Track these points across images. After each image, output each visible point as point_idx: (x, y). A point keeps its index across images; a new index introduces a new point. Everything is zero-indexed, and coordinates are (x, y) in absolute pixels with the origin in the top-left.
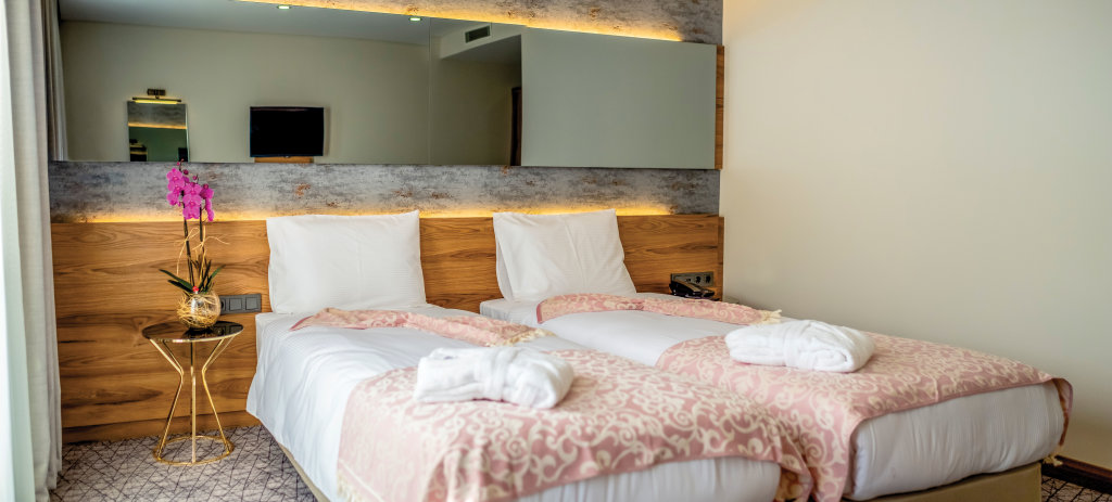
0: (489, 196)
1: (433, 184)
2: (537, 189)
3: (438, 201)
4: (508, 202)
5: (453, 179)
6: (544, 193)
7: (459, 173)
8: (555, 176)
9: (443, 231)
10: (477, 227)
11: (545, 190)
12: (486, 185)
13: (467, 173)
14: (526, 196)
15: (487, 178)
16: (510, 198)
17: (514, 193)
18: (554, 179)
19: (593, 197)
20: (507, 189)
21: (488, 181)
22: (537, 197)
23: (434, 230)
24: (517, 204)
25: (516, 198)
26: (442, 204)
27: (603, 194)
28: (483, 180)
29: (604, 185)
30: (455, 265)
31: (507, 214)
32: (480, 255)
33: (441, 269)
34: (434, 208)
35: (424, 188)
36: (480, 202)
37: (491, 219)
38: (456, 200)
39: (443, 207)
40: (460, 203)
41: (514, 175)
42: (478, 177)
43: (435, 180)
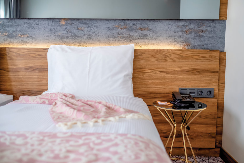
0: (53, 36)
1: (18, 29)
2: (85, 32)
3: (21, 39)
4: (65, 40)
5: (30, 27)
6: (90, 35)
7: (34, 23)
8: (97, 25)
9: (19, 55)
10: (40, 53)
11: (91, 33)
12: (51, 30)
13: (40, 23)
14: (78, 37)
15: (52, 25)
16: (67, 38)
17: (70, 35)
18: (97, 27)
19: (124, 37)
20: (65, 32)
21: (52, 28)
22: (85, 37)
23: (14, 54)
24: (72, 41)
25: (71, 38)
26: (24, 40)
27: (132, 36)
28: (49, 27)
29: (132, 30)
30: (28, 74)
31: (58, 46)
32: (44, 69)
33: (19, 75)
34: (20, 42)
35: (14, 32)
36: (47, 40)
37: (47, 49)
38: (33, 38)
39: (25, 42)
40: (35, 40)
41: (69, 24)
42: (47, 25)
43: (20, 27)
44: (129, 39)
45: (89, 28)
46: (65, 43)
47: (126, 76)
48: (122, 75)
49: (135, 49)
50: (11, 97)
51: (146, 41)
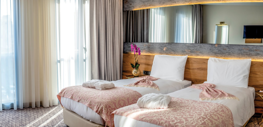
0: (211, 52)
1: (195, 49)
2: (227, 51)
3: (197, 53)
4: (217, 55)
5: (201, 47)
6: (229, 53)
7: (203, 46)
8: (233, 47)
9: (195, 61)
10: (205, 61)
11: (230, 51)
12: (210, 49)
13: (205, 46)
14: (223, 53)
15: (211, 47)
16: (218, 54)
17: (220, 52)
18: (233, 48)
19: (247, 54)
20: (217, 51)
21: (211, 48)
22: (227, 54)
23: (193, 61)
24: (220, 55)
25: (220, 54)
26: (198, 54)
27: (251, 54)
28: (210, 48)
29: (251, 51)
30: (199, 71)
31: (213, 58)
32: (205, 69)
33: (194, 72)
34: (196, 55)
35: (193, 50)
36: (208, 54)
37: (208, 59)
38: (202, 53)
39: (198, 55)
40: (203, 54)
41: (219, 46)
42: (208, 47)
43: (196, 47)
44: (249, 55)
45: (229, 49)
46: (217, 57)
47: (244, 76)
48: (242, 76)
49: (252, 62)
50: (190, 82)
51: (259, 57)
